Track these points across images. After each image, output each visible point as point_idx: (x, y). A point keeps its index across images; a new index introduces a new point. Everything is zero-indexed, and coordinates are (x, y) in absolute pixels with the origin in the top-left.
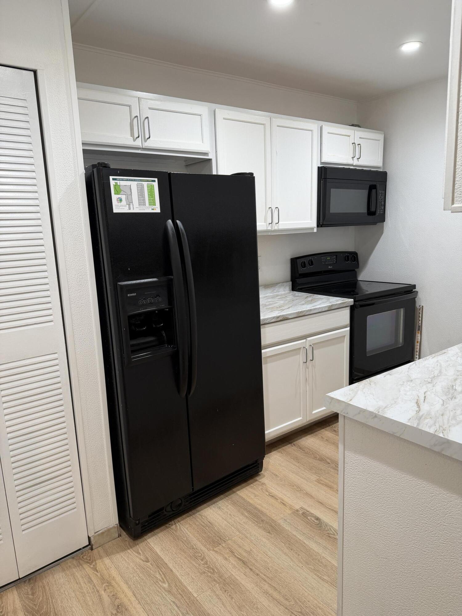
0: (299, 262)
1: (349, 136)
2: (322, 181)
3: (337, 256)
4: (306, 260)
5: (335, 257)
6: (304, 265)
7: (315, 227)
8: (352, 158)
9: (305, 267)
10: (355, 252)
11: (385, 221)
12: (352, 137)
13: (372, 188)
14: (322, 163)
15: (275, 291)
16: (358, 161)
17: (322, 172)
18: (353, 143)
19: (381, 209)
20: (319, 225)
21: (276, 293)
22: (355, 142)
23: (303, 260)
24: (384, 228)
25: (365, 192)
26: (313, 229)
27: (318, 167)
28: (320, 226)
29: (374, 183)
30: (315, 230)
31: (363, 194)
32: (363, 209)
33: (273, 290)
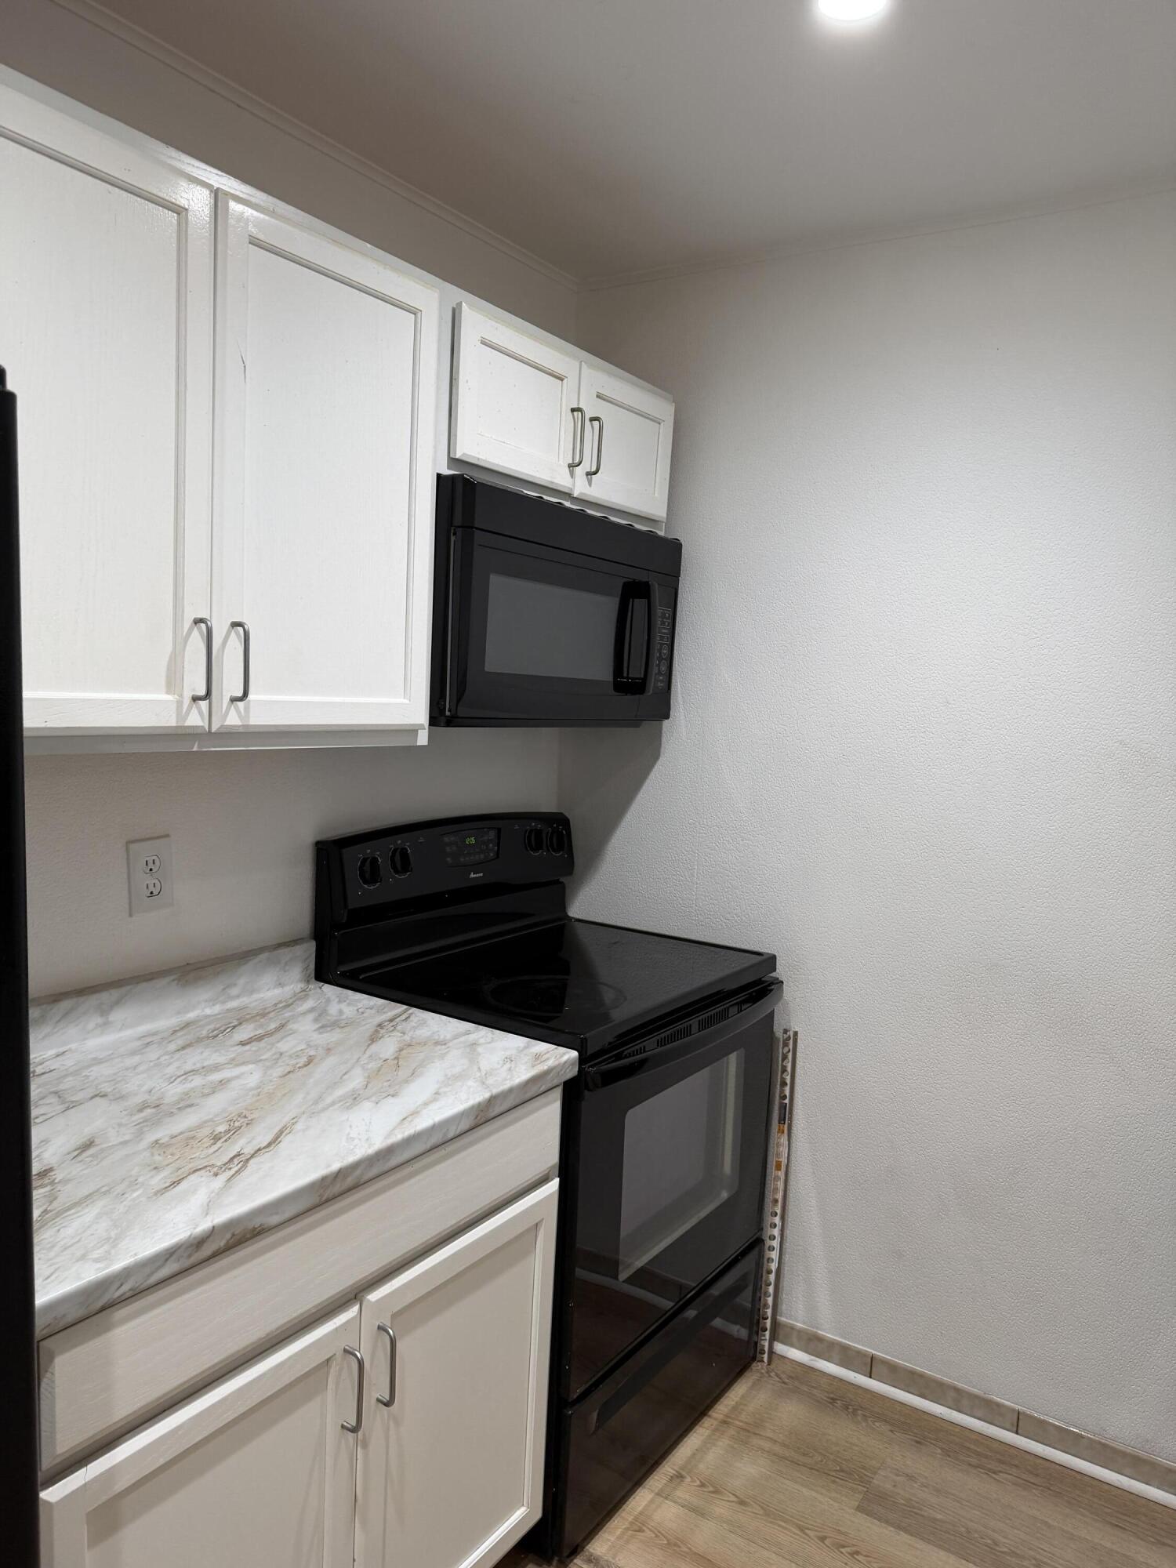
0: (353, 857)
1: (562, 380)
2: (453, 538)
3: (499, 830)
4: (379, 852)
5: (492, 835)
6: (371, 873)
7: (421, 727)
8: (570, 466)
9: (376, 882)
10: (561, 813)
11: (667, 717)
12: (571, 382)
13: (634, 592)
14: (453, 461)
15: (234, 991)
16: (590, 485)
17: (453, 499)
18: (573, 410)
19: (659, 673)
20: (440, 715)
21: (238, 997)
22: (580, 406)
23: (368, 850)
24: (664, 740)
25: (608, 606)
26: (413, 731)
27: (439, 476)
28: (443, 719)
29: (640, 576)
30: (423, 739)
31: (601, 609)
32: (598, 668)
33: (224, 989)
